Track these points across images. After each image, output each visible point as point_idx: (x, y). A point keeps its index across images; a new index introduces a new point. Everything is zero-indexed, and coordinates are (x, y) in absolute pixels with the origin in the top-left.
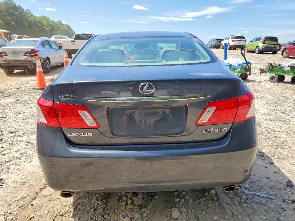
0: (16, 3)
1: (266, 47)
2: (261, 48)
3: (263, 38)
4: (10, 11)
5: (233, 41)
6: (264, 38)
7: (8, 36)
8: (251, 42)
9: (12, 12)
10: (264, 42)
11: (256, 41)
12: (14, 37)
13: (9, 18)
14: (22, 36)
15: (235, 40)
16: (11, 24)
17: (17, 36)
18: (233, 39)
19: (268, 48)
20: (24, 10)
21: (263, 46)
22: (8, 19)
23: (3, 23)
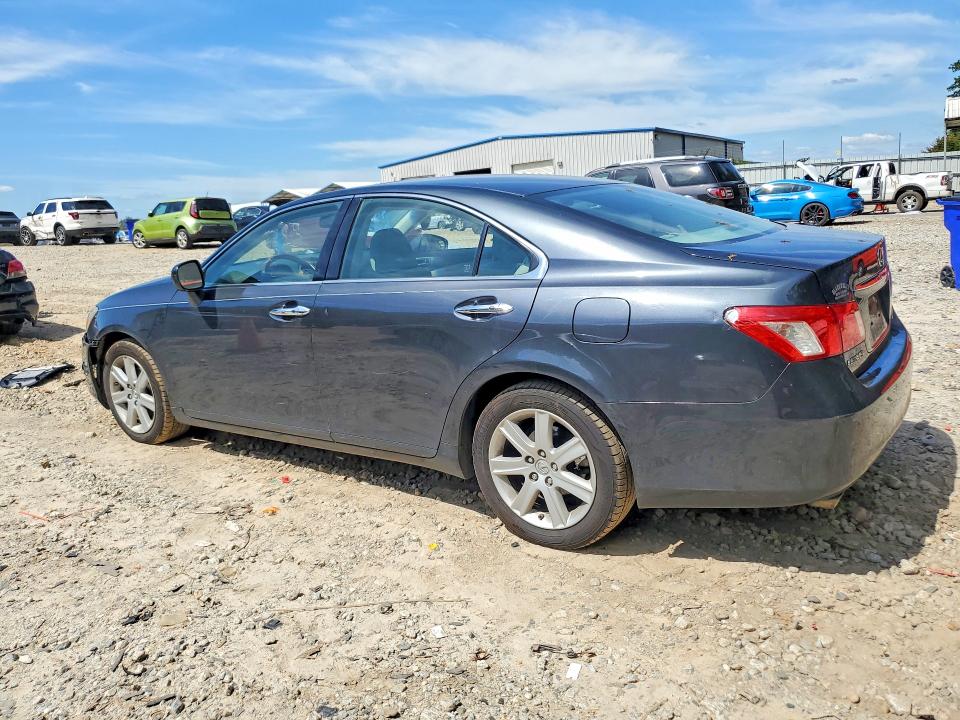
1: (206, 228)
2: (195, 232)
3: (191, 201)
5: (76, 216)
6: (194, 202)
8: (151, 215)
10: (198, 213)
11: (167, 211)
15: (79, 211)
18: (74, 211)
19: (214, 231)
21: (197, 226)
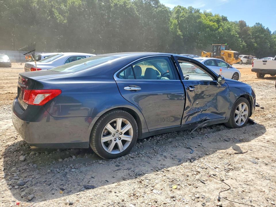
0: (264, 27)
4: (256, 35)
7: (237, 56)
9: (258, 35)
12: (241, 57)
13: (253, 40)
14: (248, 56)
16: (253, 45)
17: (244, 56)
20: (271, 32)
22: (252, 42)
23: (246, 45)
